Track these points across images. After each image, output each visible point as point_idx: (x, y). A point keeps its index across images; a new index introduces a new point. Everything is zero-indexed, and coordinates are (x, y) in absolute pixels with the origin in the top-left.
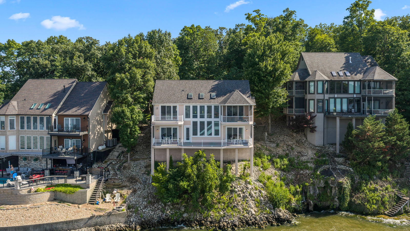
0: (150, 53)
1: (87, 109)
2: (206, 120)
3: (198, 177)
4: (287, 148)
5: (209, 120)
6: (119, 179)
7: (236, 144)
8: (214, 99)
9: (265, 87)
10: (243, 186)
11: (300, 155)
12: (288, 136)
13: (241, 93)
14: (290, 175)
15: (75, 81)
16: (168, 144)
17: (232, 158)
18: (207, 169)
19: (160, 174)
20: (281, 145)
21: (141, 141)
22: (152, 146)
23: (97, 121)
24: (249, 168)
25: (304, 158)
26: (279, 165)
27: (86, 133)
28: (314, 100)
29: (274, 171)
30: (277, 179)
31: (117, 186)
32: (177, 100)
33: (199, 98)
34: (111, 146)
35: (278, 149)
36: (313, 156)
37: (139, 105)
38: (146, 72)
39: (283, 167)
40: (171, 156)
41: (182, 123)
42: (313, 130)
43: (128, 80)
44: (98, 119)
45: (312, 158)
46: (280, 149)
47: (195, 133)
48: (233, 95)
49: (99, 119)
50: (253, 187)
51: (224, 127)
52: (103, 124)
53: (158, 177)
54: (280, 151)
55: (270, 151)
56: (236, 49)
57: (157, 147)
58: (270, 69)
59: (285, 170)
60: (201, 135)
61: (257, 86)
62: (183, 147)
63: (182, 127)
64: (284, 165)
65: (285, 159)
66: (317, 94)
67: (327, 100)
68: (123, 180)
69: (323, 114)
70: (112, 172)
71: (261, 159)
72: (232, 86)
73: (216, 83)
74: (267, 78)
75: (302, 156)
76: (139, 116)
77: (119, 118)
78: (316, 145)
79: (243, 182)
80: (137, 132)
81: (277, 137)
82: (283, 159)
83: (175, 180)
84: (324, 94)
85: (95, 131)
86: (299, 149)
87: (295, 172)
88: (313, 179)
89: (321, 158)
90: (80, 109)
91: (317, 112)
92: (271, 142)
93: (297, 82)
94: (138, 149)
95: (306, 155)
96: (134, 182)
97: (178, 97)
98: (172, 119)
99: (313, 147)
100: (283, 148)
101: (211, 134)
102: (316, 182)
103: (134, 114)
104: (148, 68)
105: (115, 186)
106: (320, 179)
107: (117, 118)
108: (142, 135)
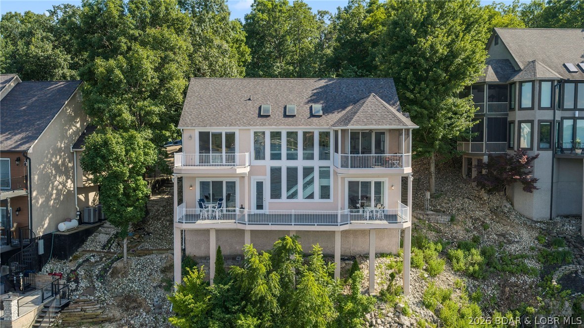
0: (177, 19)
1: (26, 138)
2: (300, 163)
3: (283, 301)
4: (473, 224)
5: (308, 163)
6: (99, 301)
7: (371, 218)
8: (320, 116)
9: (430, 93)
10: (390, 320)
11: (505, 241)
12: (471, 200)
13: (383, 102)
14: (488, 286)
15: (13, 78)
16: (214, 218)
17: (359, 249)
18: (307, 285)
19: (190, 296)
20: (460, 218)
21: (161, 209)
22: (176, 225)
23: (56, 166)
24: (400, 272)
25: (513, 248)
26: (462, 264)
27: (22, 192)
28: (532, 122)
29: (453, 279)
30: (461, 298)
31: (91, 320)
32: (235, 119)
33: (285, 116)
34: (92, 221)
35: (455, 227)
36: (534, 242)
37: (150, 131)
38: (166, 57)
39: (471, 268)
40: (219, 247)
41: (246, 170)
42: (529, 186)
43: (123, 72)
44: (58, 161)
45: (532, 249)
46: (459, 227)
47: (276, 194)
48: (365, 105)
49: (60, 163)
50: (413, 321)
51: (343, 179)
52: (73, 173)
53: (184, 302)
54: (459, 232)
55: (438, 231)
56: (351, 39)
57: (185, 226)
58: (442, 54)
59: (476, 275)
60: (288, 198)
61: (412, 91)
62: (248, 228)
63: (246, 179)
64: (473, 264)
65: (473, 251)
66: (539, 109)
67: (559, 123)
68: (107, 304)
69: (550, 153)
70: (83, 284)
71: (423, 252)
72: (358, 91)
73: (323, 83)
74: (435, 72)
75: (510, 242)
76: (146, 154)
77: (95, 159)
78: (534, 219)
79: (387, 308)
80: (140, 190)
81: (449, 200)
82: (469, 250)
83: (227, 311)
84: (554, 110)
85: (50, 189)
86: (500, 228)
87: (499, 279)
88: (544, 297)
89: (553, 249)
90: (10, 138)
91: (539, 149)
92: (437, 211)
93: (492, 86)
94: (151, 229)
95: (517, 242)
96: (134, 308)
97: (238, 113)
98: (224, 163)
99: (530, 223)
100: (465, 224)
101: (311, 196)
102: (554, 305)
103: (134, 150)
104: (172, 49)
105: (85, 321)
106: (562, 298)
107: (93, 159)
108: (166, 197)
